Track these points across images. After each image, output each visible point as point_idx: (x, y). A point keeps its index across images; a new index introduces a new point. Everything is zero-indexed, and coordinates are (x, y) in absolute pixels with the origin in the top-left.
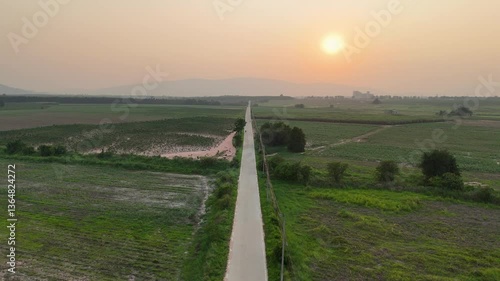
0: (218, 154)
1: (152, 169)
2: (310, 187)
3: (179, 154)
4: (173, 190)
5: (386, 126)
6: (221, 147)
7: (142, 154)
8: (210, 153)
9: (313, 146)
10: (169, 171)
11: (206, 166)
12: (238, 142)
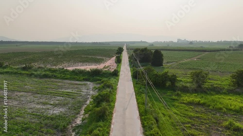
0: (104, 68)
1: (55, 77)
2: (179, 92)
3: (78, 68)
4: (62, 95)
5: (206, 53)
6: (107, 64)
7: (54, 67)
8: (100, 67)
9: (168, 63)
10: (67, 79)
11: (95, 75)
12: (119, 61)
